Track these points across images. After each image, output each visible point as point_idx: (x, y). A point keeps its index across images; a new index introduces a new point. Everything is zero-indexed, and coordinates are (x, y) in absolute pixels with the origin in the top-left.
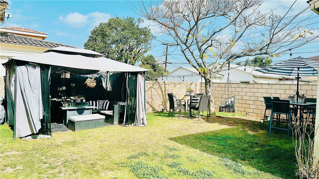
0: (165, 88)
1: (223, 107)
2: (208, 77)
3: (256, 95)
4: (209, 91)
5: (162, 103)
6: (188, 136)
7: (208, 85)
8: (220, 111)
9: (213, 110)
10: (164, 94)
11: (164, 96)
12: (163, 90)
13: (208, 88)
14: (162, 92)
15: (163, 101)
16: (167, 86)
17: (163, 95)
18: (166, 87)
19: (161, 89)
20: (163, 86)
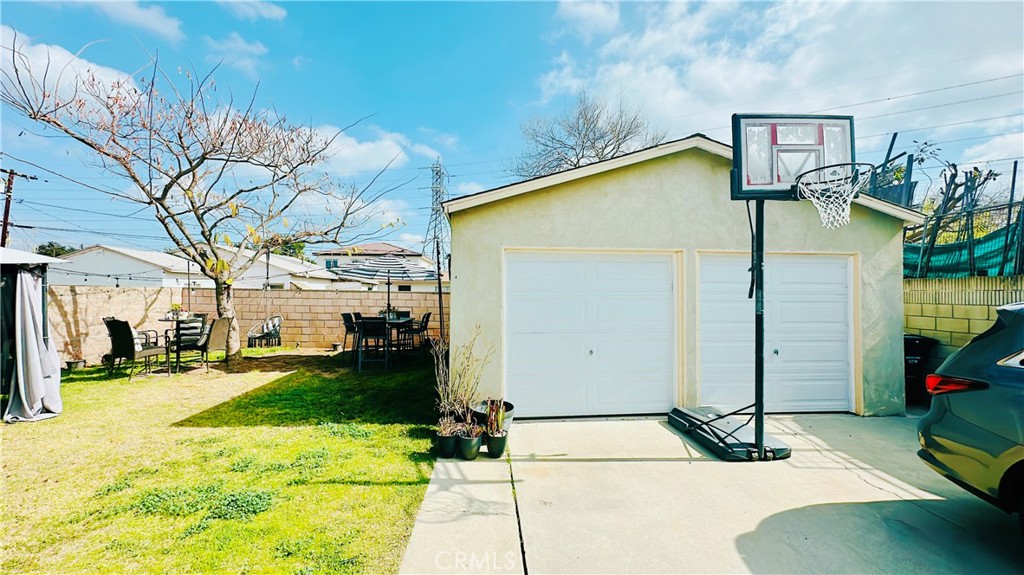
0: (75, 302)
1: (255, 338)
2: (225, 278)
3: (313, 310)
4: (228, 307)
5: (62, 345)
6: (217, 407)
7: (225, 295)
8: (250, 346)
9: (235, 346)
10: (71, 320)
11: (72, 326)
12: (69, 309)
13: (224, 303)
14: (64, 315)
15: (68, 339)
16: (81, 299)
17: (68, 325)
18: (79, 300)
19: (60, 307)
20: (67, 298)
